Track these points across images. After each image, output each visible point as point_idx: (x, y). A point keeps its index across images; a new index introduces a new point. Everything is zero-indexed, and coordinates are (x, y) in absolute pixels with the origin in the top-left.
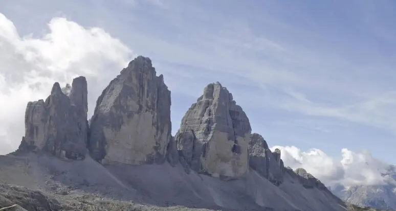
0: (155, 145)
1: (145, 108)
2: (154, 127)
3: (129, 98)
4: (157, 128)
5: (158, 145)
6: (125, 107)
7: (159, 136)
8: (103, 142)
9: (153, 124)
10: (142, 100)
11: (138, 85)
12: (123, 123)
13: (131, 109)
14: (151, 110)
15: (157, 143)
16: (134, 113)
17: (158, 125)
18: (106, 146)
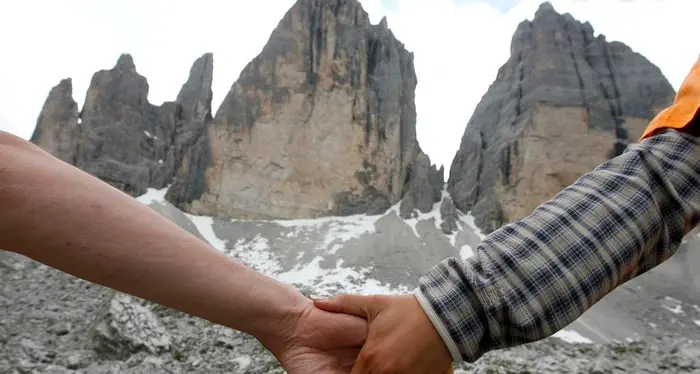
0: (362, 169)
1: (326, 81)
2: (356, 126)
3: (280, 59)
4: (368, 128)
5: (370, 169)
6: (269, 80)
7: (372, 145)
8: (204, 160)
9: (354, 118)
10: (318, 64)
11: (307, 32)
12: (259, 114)
13: (283, 83)
14: (347, 85)
15: (366, 164)
16: (291, 91)
17: (368, 119)
18: (210, 170)
